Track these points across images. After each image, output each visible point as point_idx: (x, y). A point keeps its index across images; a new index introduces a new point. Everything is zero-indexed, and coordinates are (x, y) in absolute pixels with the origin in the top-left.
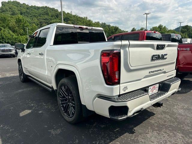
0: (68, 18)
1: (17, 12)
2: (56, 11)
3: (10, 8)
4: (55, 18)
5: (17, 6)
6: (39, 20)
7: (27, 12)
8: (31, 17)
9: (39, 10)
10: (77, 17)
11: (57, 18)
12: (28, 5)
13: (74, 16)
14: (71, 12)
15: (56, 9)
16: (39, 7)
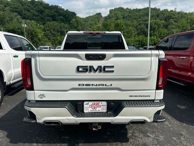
0: (170, 17)
1: (120, 16)
2: (158, 11)
3: (115, 15)
4: (155, 18)
5: (121, 12)
6: (138, 22)
7: (128, 15)
8: (131, 20)
9: (140, 12)
10: (182, 13)
11: (158, 17)
12: (130, 9)
13: (179, 13)
14: (176, 9)
15: (157, 8)
16: (140, 9)
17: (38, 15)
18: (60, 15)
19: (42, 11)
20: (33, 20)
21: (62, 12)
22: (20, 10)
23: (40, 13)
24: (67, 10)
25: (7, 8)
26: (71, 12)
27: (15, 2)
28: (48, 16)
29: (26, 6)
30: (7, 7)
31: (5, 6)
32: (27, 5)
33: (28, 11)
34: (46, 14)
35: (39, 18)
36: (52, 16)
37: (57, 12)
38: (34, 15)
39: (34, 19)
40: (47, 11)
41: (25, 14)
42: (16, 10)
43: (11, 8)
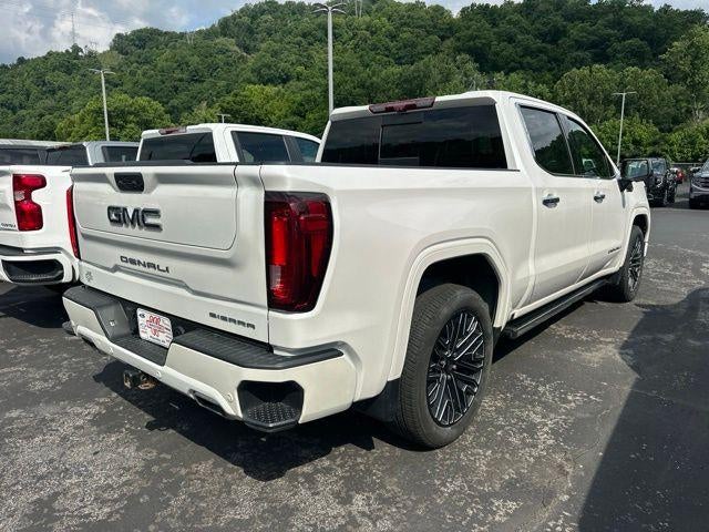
17: (540, 51)
18: (631, 32)
19: (559, 29)
20: (523, 69)
21: (637, 19)
22: (484, 41)
23: (550, 42)
24: (666, 9)
25: (448, 42)
26: (686, 13)
27: (471, 20)
28: (579, 45)
29: (503, 26)
30: (448, 38)
31: (443, 38)
32: (510, 22)
33: (511, 40)
34: (573, 40)
35: (545, 58)
36: (593, 45)
37: (620, 23)
38: (528, 52)
39: (525, 65)
40: (575, 30)
41: (497, 54)
42: (471, 43)
43: (459, 39)
